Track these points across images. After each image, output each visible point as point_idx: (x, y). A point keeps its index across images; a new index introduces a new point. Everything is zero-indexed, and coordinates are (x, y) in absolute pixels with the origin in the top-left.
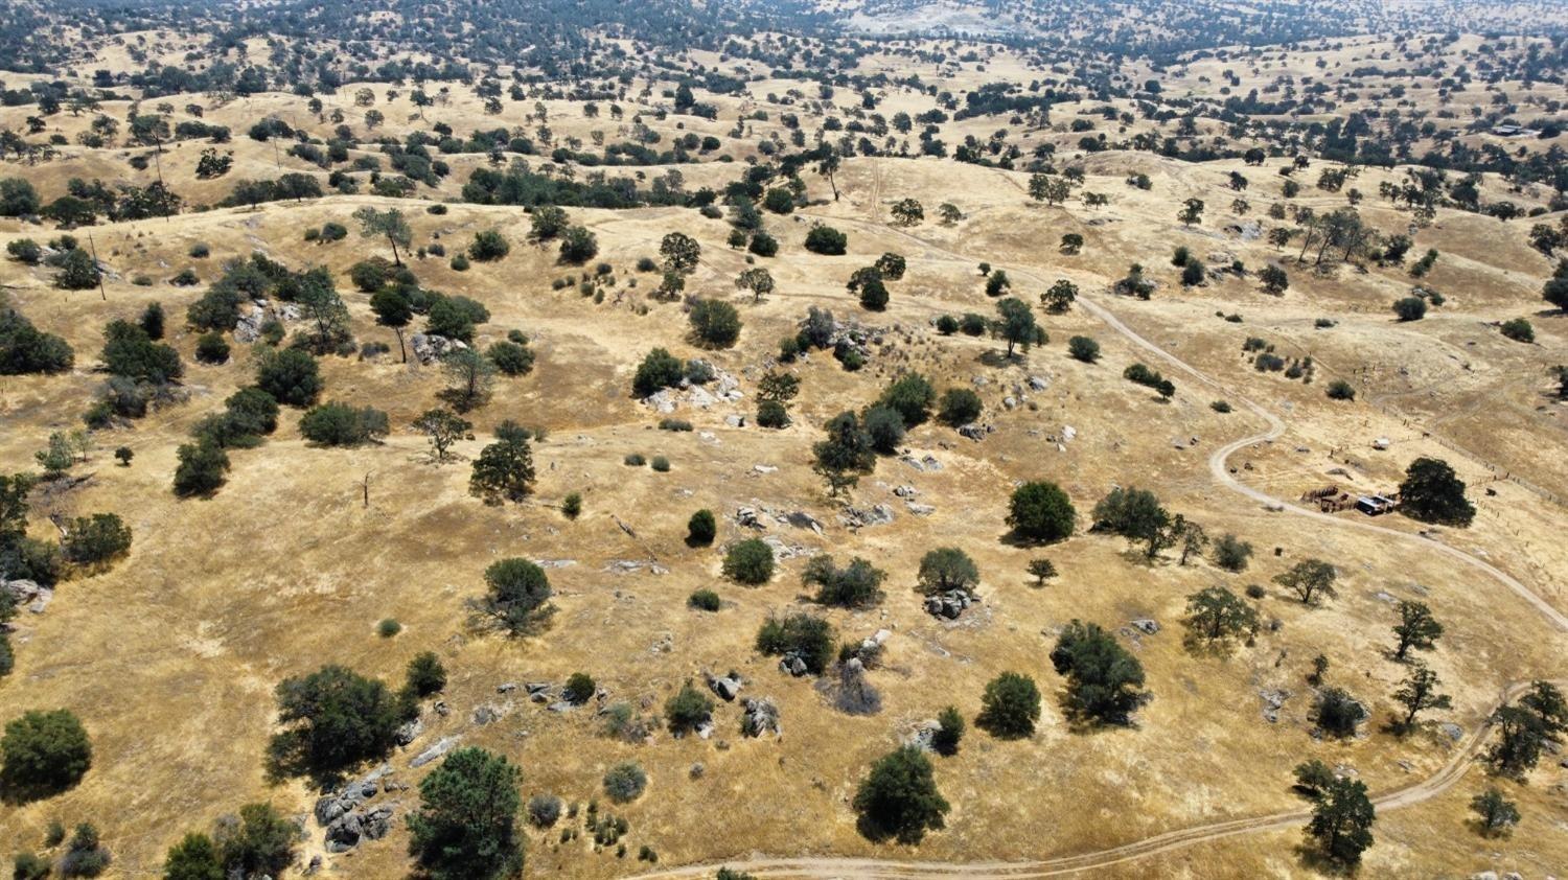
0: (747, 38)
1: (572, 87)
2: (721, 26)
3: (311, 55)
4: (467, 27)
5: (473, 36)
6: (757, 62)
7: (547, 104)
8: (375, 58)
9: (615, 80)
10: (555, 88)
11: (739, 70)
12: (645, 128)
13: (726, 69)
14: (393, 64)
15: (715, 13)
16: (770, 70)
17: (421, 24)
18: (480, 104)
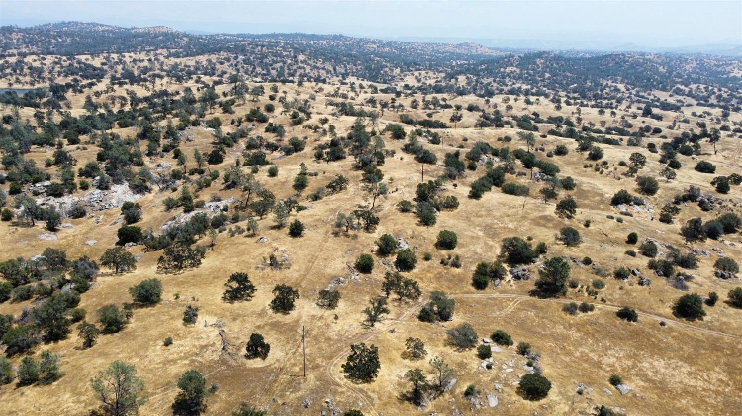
0: (686, 86)
1: (593, 103)
2: (673, 80)
3: (482, 83)
5: (549, 79)
6: (690, 98)
7: (582, 108)
8: (507, 86)
9: (614, 101)
10: (585, 103)
11: (679, 101)
12: (626, 121)
13: (671, 101)
14: (514, 88)
15: (671, 73)
16: (696, 102)
17: (527, 73)
18: (552, 106)
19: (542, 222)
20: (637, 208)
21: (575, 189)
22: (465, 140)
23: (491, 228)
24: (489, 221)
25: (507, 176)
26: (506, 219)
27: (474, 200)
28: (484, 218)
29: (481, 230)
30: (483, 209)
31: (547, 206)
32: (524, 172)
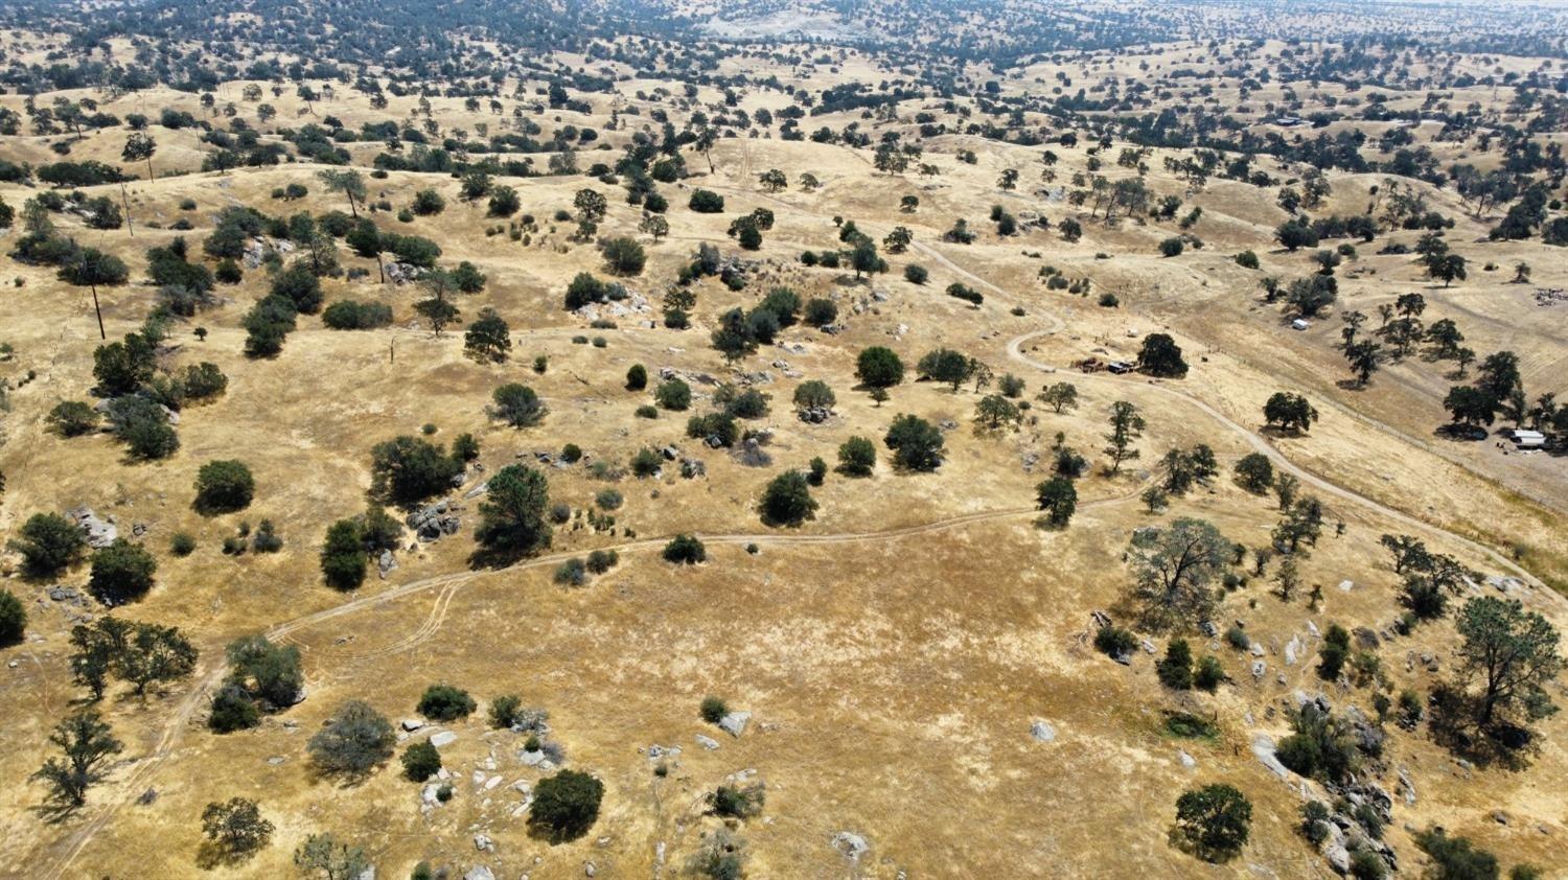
0: (610, 40)
1: (448, 85)
2: (583, 29)
4: (329, 29)
5: (337, 38)
6: (621, 64)
7: (430, 100)
8: (241, 58)
9: (487, 79)
10: (431, 87)
11: (605, 71)
12: (527, 121)
13: (593, 70)
14: (260, 64)
15: (574, 14)
16: (634, 72)
18: (364, 99)
19: (445, 382)
20: (618, 308)
21: (486, 287)
22: (189, 206)
23: (329, 423)
24: (318, 408)
25: (325, 282)
26: (358, 394)
27: (264, 362)
28: (303, 403)
29: (303, 436)
30: (293, 381)
31: (443, 341)
32: (363, 266)
